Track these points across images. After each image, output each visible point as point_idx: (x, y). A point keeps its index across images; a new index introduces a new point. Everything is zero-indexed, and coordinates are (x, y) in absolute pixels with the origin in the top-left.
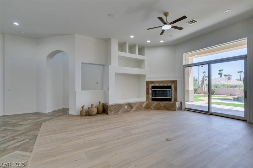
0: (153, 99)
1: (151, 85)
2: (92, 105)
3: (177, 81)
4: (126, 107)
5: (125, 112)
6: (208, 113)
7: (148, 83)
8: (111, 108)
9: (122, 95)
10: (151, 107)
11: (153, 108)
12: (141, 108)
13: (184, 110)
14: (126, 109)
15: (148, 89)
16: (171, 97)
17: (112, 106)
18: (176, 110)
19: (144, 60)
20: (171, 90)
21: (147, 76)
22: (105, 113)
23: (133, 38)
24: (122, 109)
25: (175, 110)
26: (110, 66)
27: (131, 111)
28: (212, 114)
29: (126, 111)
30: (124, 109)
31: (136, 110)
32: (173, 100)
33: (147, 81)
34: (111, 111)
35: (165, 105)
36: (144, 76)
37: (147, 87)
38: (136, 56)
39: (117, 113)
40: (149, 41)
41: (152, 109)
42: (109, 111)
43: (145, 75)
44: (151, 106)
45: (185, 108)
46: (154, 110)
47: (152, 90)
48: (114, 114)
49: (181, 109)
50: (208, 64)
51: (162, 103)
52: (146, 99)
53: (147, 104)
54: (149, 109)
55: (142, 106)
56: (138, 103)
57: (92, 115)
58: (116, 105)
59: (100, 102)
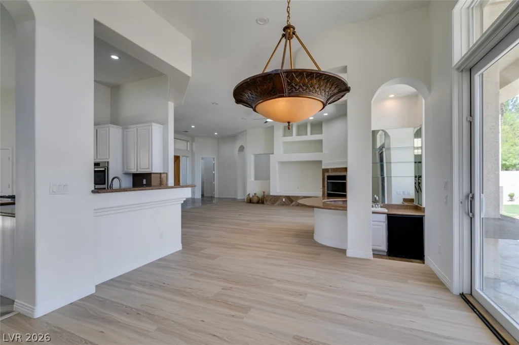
1: (326, 174)
2: (255, 194)
4: (284, 200)
19: (322, 140)
21: (323, 162)
26: (271, 155)
27: (291, 205)
29: (284, 204)
30: (281, 202)
33: (323, 169)
34: (267, 202)
37: (323, 177)
39: (273, 204)
40: (311, 118)
47: (327, 182)
48: (270, 204)
52: (322, 193)
57: (253, 203)
58: (272, 196)
59: (264, 192)
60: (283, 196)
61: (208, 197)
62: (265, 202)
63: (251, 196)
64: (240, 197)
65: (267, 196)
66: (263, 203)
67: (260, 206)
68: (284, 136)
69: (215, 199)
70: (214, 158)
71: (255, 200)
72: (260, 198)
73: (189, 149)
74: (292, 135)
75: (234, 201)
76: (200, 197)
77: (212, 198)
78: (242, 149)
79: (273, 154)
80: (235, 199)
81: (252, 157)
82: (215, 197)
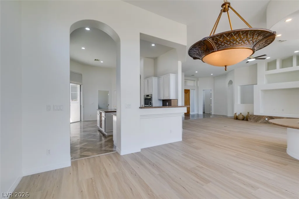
2: (240, 113)
4: (267, 119)
5: (265, 123)
8: (250, 117)
9: (283, 110)
26: (255, 86)
30: (264, 121)
34: (251, 119)
39: (257, 122)
48: (253, 122)
57: (239, 120)
58: (255, 115)
59: (248, 113)
60: (266, 116)
61: (207, 114)
62: (249, 119)
63: (237, 115)
64: (230, 114)
65: (251, 115)
66: (247, 120)
67: (245, 122)
68: (268, 69)
69: (212, 115)
70: (211, 90)
71: (241, 117)
72: (245, 116)
73: (195, 85)
74: (275, 68)
75: (225, 117)
76: (202, 113)
77: (210, 114)
78: (231, 82)
79: (257, 84)
80: (226, 116)
81: (239, 88)
82: (212, 114)
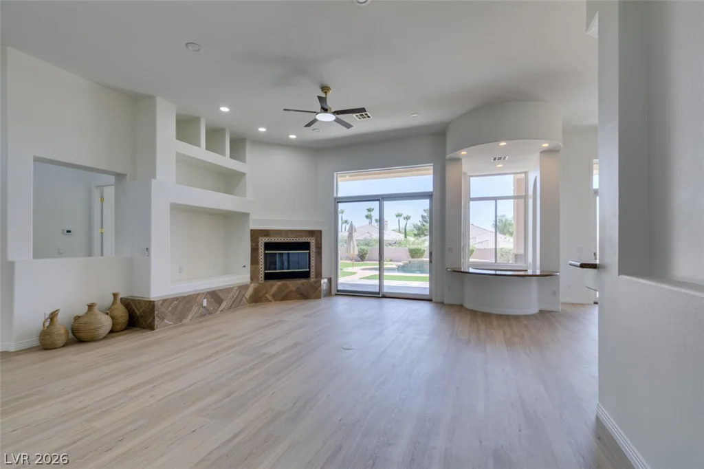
0: (268, 277)
1: (263, 240)
2: (91, 307)
3: (321, 231)
5: (203, 315)
6: (379, 295)
7: (255, 234)
8: (164, 310)
9: (181, 270)
10: (267, 295)
11: (270, 298)
12: (241, 300)
13: (336, 294)
14: (204, 307)
15: (254, 250)
16: (309, 268)
17: (166, 304)
18: (322, 296)
19: (244, 174)
20: (309, 253)
21: (252, 217)
22: (138, 329)
23: (227, 112)
24: (195, 309)
25: (319, 297)
26: (153, 181)
27: (218, 312)
28: (384, 297)
29: (207, 313)
31: (230, 308)
32: (313, 274)
33: (251, 230)
34: (163, 319)
35: (298, 288)
36: (244, 216)
37: (252, 246)
38: (224, 160)
40: (262, 130)
41: (268, 301)
42: (156, 318)
43: (247, 215)
44: (266, 293)
45: (338, 291)
46: (274, 302)
47: (265, 253)
48: (171, 325)
49: (329, 293)
50: (379, 200)
51: (292, 284)
52: (249, 275)
53: (255, 289)
54: (262, 302)
55: (244, 296)
56: (236, 288)
58: (176, 299)
59: (116, 295)
62: (156, 321)
65: (162, 301)
74: (196, 143)
